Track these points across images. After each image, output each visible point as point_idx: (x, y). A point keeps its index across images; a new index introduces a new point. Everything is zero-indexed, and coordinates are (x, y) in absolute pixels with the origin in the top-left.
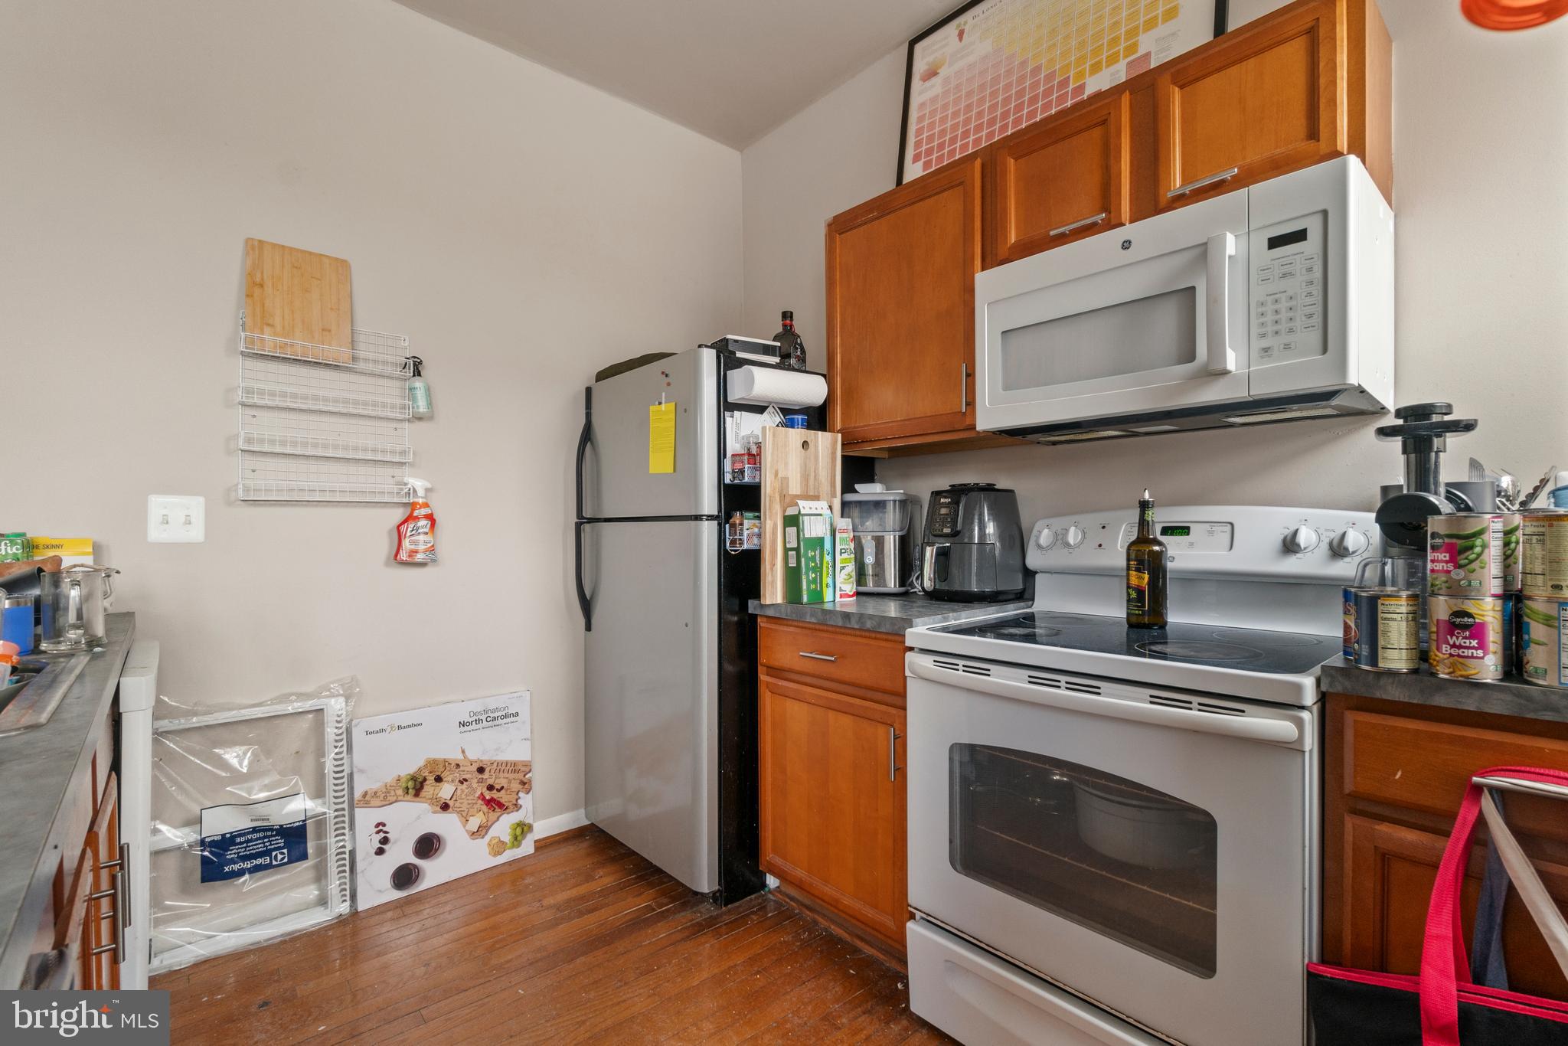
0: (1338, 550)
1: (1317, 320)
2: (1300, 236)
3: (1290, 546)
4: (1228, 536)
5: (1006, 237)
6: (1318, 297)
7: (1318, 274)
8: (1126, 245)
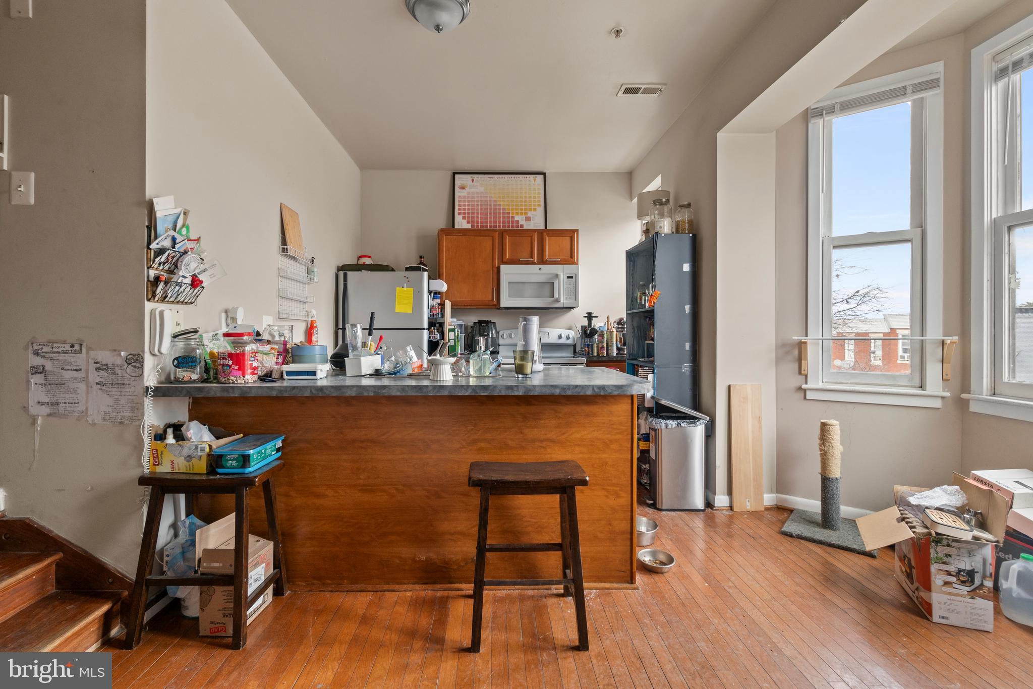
0: (568, 338)
1: (575, 294)
2: (572, 277)
3: (560, 337)
4: (548, 335)
5: (506, 256)
6: (575, 289)
7: (575, 285)
8: (540, 269)
